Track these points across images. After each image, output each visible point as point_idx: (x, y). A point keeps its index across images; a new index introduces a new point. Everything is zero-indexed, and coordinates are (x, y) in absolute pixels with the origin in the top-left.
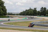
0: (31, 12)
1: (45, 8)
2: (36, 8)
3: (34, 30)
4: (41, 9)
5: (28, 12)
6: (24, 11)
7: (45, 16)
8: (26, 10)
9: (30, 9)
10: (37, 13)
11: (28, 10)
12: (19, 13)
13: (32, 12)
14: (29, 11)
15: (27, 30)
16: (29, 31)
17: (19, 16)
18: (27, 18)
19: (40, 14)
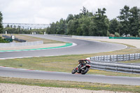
0: (88, 24)
1: (135, 8)
2: (104, 9)
3: (92, 85)
4: (122, 13)
5: (77, 23)
6: (61, 20)
7: (134, 35)
8: (71, 17)
9: (85, 14)
10: (106, 28)
11: (77, 17)
12: (46, 27)
13: (92, 22)
14: (80, 20)
15: (69, 87)
16: (77, 87)
17: (46, 36)
18: (74, 44)
19: (117, 31)
